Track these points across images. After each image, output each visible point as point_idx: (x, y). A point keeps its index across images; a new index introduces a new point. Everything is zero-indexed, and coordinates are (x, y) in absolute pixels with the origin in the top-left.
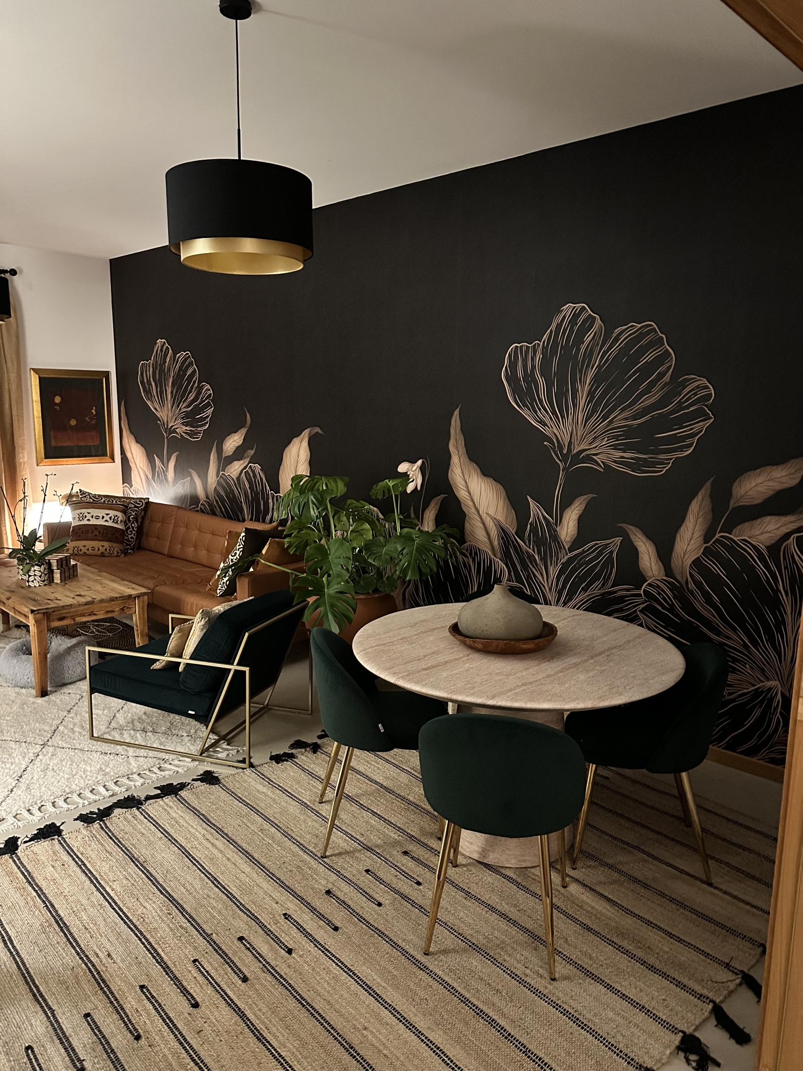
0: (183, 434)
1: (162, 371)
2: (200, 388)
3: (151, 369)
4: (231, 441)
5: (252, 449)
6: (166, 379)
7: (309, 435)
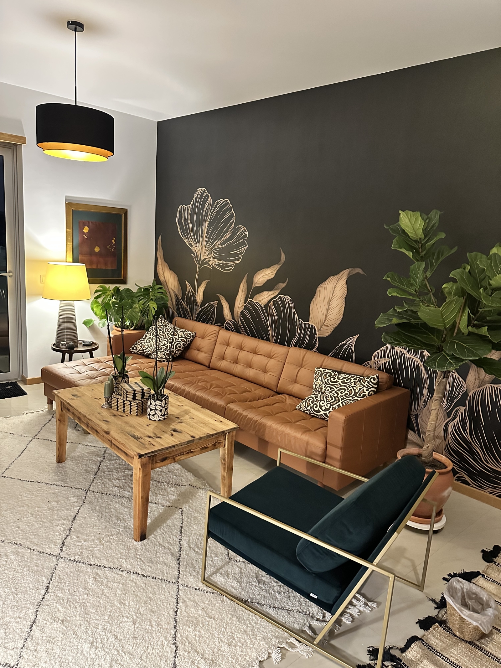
0: (215, 266)
1: (200, 214)
2: (236, 230)
3: (189, 212)
4: (262, 275)
5: (284, 283)
6: (203, 220)
7: (348, 275)
